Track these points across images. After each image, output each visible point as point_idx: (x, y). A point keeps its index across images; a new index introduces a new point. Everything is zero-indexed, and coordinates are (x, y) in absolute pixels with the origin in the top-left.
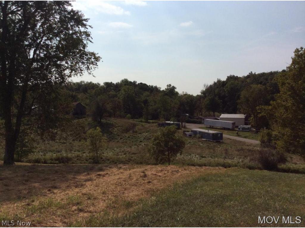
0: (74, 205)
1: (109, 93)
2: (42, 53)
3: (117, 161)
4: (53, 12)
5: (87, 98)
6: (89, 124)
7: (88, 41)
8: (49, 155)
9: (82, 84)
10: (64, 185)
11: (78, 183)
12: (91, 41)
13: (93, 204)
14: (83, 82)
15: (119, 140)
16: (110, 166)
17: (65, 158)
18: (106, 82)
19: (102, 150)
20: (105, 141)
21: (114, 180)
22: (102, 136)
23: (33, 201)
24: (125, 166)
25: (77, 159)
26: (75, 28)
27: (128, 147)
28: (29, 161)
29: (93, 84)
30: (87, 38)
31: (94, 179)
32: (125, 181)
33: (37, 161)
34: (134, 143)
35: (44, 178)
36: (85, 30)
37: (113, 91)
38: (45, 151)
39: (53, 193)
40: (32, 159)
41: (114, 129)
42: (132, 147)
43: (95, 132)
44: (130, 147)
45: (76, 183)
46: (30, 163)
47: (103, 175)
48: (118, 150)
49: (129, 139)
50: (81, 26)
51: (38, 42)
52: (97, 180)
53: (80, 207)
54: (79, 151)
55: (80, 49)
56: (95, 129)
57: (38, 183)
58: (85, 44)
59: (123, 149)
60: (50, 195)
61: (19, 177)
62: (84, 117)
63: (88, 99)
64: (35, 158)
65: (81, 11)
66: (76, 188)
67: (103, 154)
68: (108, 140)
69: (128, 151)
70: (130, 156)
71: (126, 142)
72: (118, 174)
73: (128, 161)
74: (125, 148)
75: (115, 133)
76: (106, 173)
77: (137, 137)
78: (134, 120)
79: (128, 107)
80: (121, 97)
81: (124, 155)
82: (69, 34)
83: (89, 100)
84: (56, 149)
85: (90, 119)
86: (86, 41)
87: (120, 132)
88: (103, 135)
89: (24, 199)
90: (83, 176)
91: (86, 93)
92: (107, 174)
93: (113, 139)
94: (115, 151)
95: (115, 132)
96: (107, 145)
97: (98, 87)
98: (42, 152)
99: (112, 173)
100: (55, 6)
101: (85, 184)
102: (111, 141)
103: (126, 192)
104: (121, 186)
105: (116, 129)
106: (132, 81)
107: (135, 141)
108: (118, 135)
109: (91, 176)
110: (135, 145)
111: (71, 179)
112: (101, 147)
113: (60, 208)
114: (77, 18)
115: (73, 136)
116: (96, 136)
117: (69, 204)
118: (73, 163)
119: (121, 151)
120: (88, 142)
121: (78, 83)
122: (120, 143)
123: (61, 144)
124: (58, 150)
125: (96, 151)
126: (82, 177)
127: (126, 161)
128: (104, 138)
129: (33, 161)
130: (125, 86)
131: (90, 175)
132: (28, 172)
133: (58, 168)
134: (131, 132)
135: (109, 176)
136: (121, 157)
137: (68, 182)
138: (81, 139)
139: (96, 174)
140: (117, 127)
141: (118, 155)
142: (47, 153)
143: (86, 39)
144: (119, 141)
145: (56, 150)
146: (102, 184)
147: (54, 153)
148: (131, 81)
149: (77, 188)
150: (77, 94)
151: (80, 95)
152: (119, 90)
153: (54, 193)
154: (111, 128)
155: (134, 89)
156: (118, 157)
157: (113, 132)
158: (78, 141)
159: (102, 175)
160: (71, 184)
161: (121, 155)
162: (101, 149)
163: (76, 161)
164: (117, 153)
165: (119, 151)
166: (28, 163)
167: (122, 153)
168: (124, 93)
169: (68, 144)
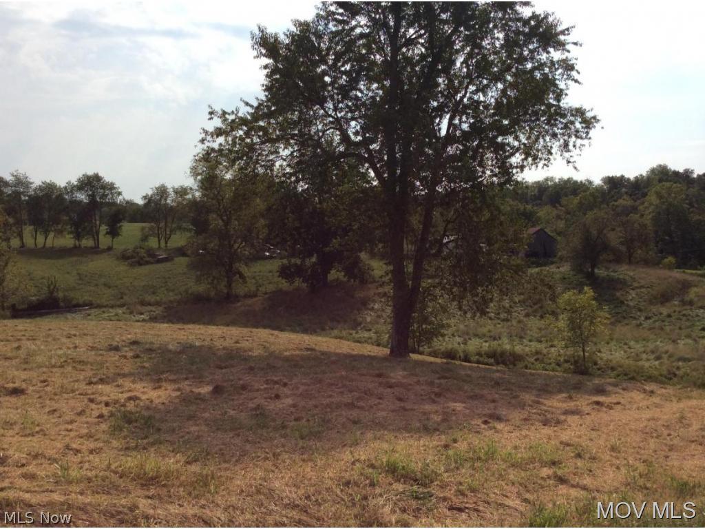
0: (544, 464)
1: (616, 203)
2: (465, 122)
3: (635, 375)
4: (491, 25)
5: (558, 217)
6: (565, 278)
7: (570, 82)
8: (474, 345)
9: (547, 184)
10: (516, 416)
11: (549, 416)
12: (576, 81)
13: (591, 471)
14: (552, 179)
15: (642, 322)
16: (624, 385)
17: (508, 355)
18: (609, 177)
19: (596, 344)
20: (605, 321)
21: (637, 420)
22: (597, 310)
23: (455, 441)
24: (665, 388)
25: (536, 360)
26: (540, 57)
27: (666, 340)
28: (434, 354)
29: (576, 182)
30: (568, 75)
31: (587, 412)
32: (667, 427)
33: (450, 355)
34: (684, 332)
35: (472, 394)
36: (564, 57)
37: (625, 197)
38: (466, 335)
39: (494, 430)
40: (440, 350)
41: (627, 292)
42: (679, 341)
43: (581, 299)
44: (674, 341)
45: (544, 415)
46: (437, 357)
47: (608, 406)
48: (639, 347)
49: (668, 320)
50: (554, 47)
51: (458, 99)
52: (593, 416)
53: (559, 473)
54: (541, 342)
55: (550, 103)
56: (580, 292)
57: (460, 402)
58: (562, 90)
59: (651, 346)
60: (487, 433)
61: (422, 384)
62: (552, 263)
63: (562, 219)
64: (446, 348)
65: (553, 13)
66: (544, 425)
67: (599, 354)
68: (613, 320)
69: (666, 352)
70: (674, 364)
71: (662, 329)
72: (648, 408)
73: (666, 377)
74: (658, 343)
75: (631, 304)
76: (615, 401)
77: (692, 317)
78: (684, 272)
79: (667, 238)
80: (647, 212)
81: (656, 361)
82: (525, 72)
83: (563, 222)
84: (490, 331)
85: (565, 268)
86: (564, 82)
87: (645, 301)
88: (600, 308)
89: (438, 433)
90: (559, 401)
91: (557, 205)
92: (618, 403)
93: (625, 318)
94: (630, 348)
95: (631, 300)
96: (610, 332)
97: (588, 188)
98: (459, 336)
99: (630, 402)
100: (496, 12)
101: (565, 420)
102: (620, 322)
103: (674, 455)
104: (657, 437)
105: (633, 294)
106: (681, 171)
107: (688, 327)
108: (640, 310)
109: (578, 403)
110: (688, 336)
111: (530, 403)
112: (595, 336)
113: (513, 465)
114: (544, 31)
115: (527, 306)
116: (584, 308)
117: (532, 460)
118: (526, 367)
119: (648, 349)
120: (562, 323)
121: (539, 182)
122: (643, 328)
123: (499, 321)
124: (492, 334)
125: (581, 345)
126: (556, 403)
127: (661, 375)
128: (602, 314)
129: (443, 353)
130: (661, 184)
131: (576, 401)
132: (437, 375)
133: (498, 374)
134: (676, 303)
135: (625, 409)
136: (647, 364)
137: (523, 409)
138: (545, 314)
139: (590, 401)
140: (637, 288)
141: (637, 358)
142: (470, 339)
143: (565, 77)
144: (641, 324)
145: (488, 334)
146: (607, 425)
147: (486, 342)
148: (677, 170)
149: (546, 427)
150: (535, 208)
151: (542, 211)
152: (645, 195)
153: (497, 431)
154: (621, 289)
155: (687, 190)
156: (640, 363)
157: (627, 301)
158: (538, 317)
159: (606, 405)
160: (531, 415)
161: (648, 360)
162: (594, 339)
163: (533, 364)
164: (637, 355)
165: (643, 349)
166: (433, 356)
167: (650, 354)
168: (658, 201)
169: (514, 323)
